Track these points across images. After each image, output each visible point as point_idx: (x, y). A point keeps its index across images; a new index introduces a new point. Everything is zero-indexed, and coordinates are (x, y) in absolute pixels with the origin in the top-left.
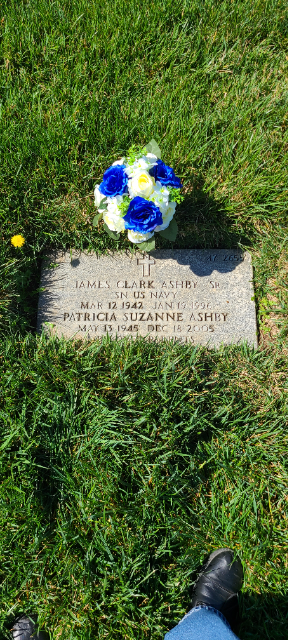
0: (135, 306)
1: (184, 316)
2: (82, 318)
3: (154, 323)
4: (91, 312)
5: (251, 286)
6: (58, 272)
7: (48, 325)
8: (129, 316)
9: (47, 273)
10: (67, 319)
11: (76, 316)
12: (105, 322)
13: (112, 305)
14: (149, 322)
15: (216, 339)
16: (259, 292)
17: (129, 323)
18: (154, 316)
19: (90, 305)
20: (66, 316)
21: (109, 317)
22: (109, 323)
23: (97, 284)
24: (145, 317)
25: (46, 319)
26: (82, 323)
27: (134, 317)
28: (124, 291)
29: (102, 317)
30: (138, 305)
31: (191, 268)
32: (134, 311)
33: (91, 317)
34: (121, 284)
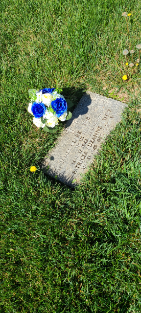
0: (85, 143)
1: (101, 126)
2: (78, 166)
3: (98, 138)
4: (78, 161)
5: (102, 96)
6: (52, 167)
7: (74, 181)
8: (89, 147)
9: (49, 172)
10: (76, 172)
11: (76, 168)
12: (86, 158)
13: (80, 151)
14: (96, 140)
15: (118, 117)
16: (106, 95)
17: (92, 148)
18: (94, 137)
19: (74, 160)
20: (74, 173)
21: (85, 155)
22: (87, 156)
23: (67, 154)
24: (93, 141)
25: (71, 181)
26: (81, 167)
27: (90, 145)
28: (77, 144)
29: (83, 158)
30: (86, 141)
31: (81, 114)
32: (87, 143)
33: (80, 162)
34: (73, 144)
